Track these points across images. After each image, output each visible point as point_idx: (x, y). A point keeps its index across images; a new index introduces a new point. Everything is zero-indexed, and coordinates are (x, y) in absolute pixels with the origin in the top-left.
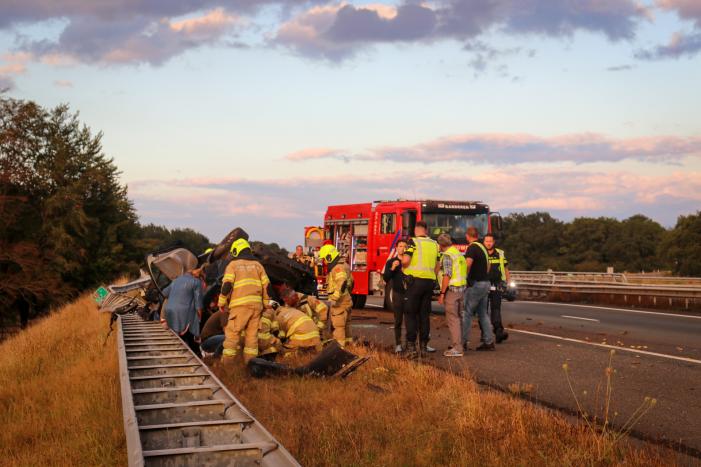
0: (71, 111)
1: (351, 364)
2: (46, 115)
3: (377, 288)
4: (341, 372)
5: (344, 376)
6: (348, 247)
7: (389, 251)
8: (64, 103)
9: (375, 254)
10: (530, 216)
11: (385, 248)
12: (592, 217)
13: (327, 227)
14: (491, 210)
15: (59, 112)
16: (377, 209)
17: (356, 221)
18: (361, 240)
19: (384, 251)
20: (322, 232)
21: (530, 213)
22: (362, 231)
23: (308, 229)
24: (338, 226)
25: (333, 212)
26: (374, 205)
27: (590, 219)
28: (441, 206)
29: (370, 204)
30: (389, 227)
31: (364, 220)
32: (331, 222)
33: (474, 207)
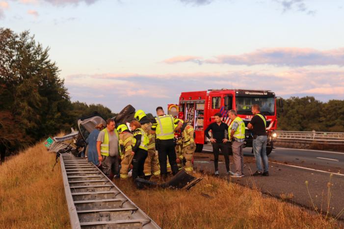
0: (31, 35)
1: (193, 182)
2: (17, 37)
4: (187, 186)
5: (188, 189)
6: (193, 116)
8: (27, 30)
9: (208, 121)
10: (302, 99)
12: (339, 100)
13: (180, 104)
14: (276, 96)
15: (24, 35)
16: (210, 94)
17: (198, 101)
18: (200, 112)
20: (178, 107)
21: (303, 97)
22: (201, 107)
23: (169, 106)
24: (187, 104)
25: (184, 96)
26: (208, 92)
27: (338, 101)
28: (247, 93)
29: (206, 92)
30: (217, 105)
31: (202, 101)
32: (184, 101)
33: (266, 94)
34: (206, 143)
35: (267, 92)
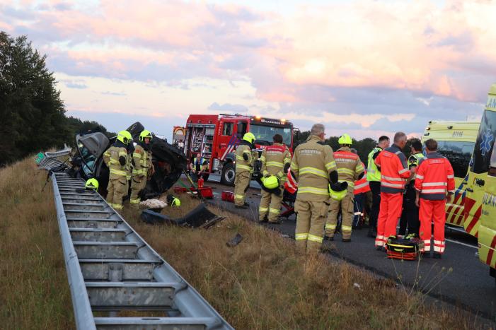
0: (28, 41)
1: (212, 220)
2: (12, 42)
3: (217, 169)
4: (205, 224)
6: (201, 141)
7: (227, 147)
8: (24, 35)
9: (217, 147)
11: (225, 144)
13: (188, 128)
14: (294, 127)
15: (21, 40)
16: (221, 119)
17: (207, 126)
18: (209, 137)
19: (224, 146)
20: (185, 130)
22: (210, 132)
23: (176, 128)
24: (195, 128)
25: (193, 118)
26: (220, 117)
28: (263, 121)
29: (218, 116)
30: (228, 131)
31: (213, 126)
32: (191, 125)
33: (284, 124)
34: (213, 172)
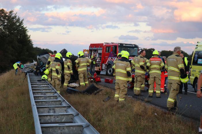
2: (7, 13)
3: (104, 69)
7: (108, 58)
9: (104, 58)
10: (149, 49)
11: (107, 57)
13: (90, 50)
14: (139, 47)
15: (11, 12)
17: (99, 48)
18: (100, 54)
19: (107, 58)
20: (88, 51)
22: (100, 52)
23: (84, 50)
24: (93, 50)
25: (92, 45)
26: (104, 44)
28: (124, 45)
30: (108, 50)
31: (101, 48)
32: (91, 49)
33: (134, 46)
34: (102, 70)
35: (134, 45)
